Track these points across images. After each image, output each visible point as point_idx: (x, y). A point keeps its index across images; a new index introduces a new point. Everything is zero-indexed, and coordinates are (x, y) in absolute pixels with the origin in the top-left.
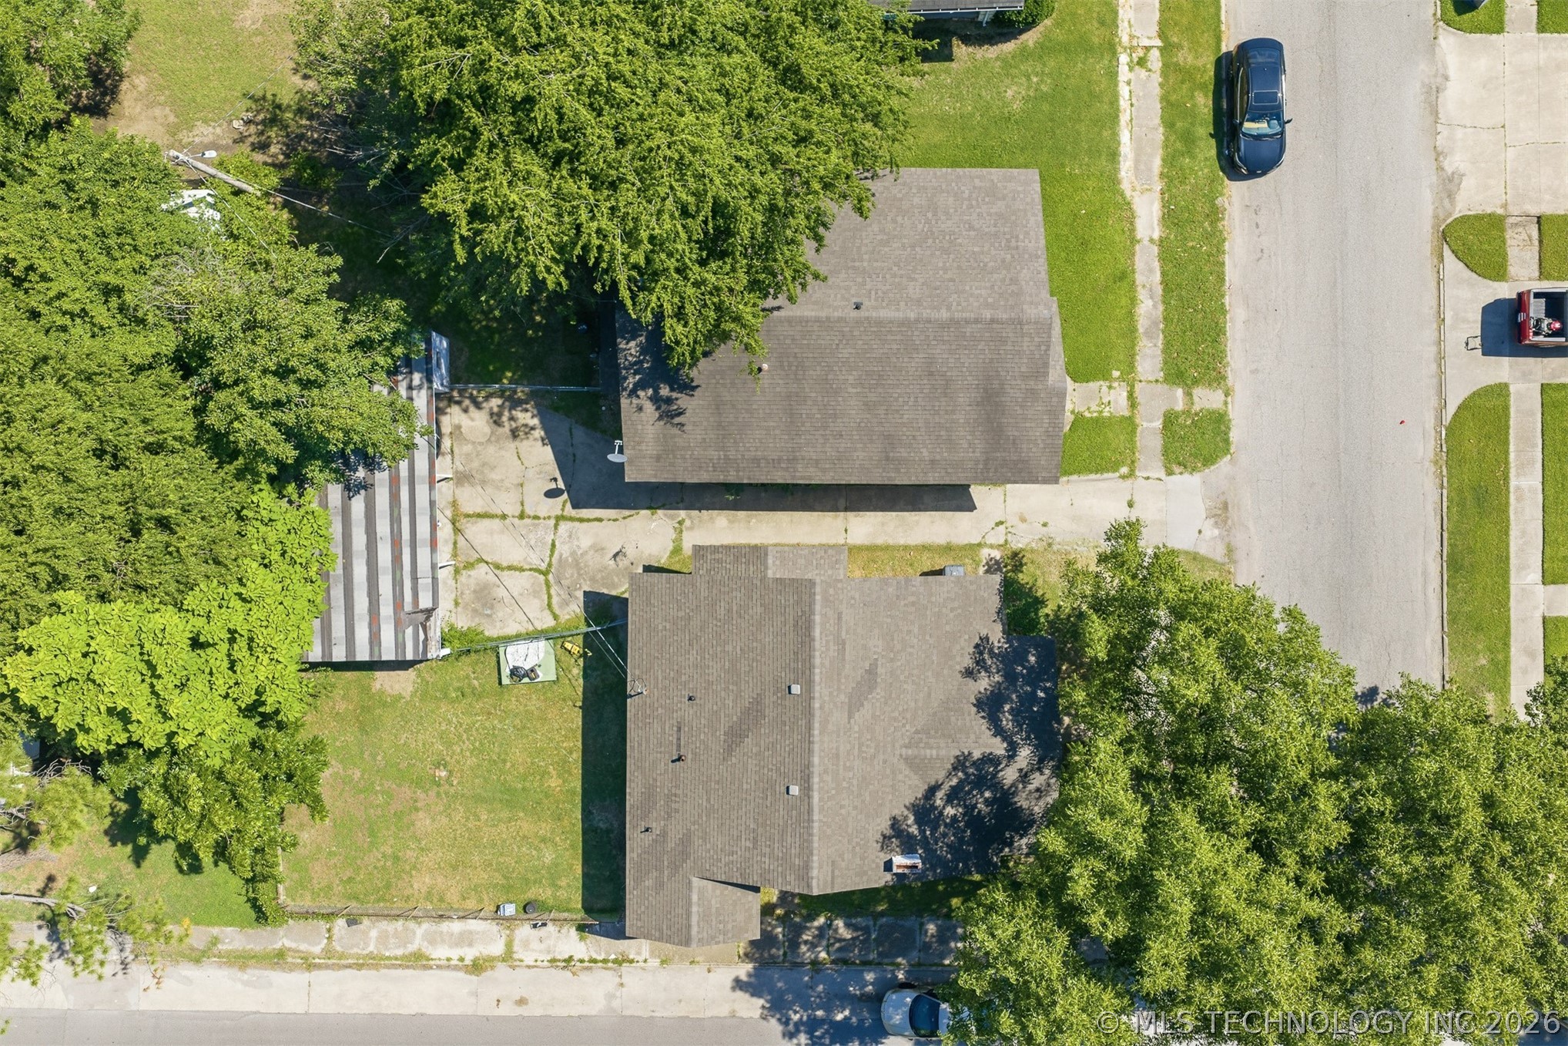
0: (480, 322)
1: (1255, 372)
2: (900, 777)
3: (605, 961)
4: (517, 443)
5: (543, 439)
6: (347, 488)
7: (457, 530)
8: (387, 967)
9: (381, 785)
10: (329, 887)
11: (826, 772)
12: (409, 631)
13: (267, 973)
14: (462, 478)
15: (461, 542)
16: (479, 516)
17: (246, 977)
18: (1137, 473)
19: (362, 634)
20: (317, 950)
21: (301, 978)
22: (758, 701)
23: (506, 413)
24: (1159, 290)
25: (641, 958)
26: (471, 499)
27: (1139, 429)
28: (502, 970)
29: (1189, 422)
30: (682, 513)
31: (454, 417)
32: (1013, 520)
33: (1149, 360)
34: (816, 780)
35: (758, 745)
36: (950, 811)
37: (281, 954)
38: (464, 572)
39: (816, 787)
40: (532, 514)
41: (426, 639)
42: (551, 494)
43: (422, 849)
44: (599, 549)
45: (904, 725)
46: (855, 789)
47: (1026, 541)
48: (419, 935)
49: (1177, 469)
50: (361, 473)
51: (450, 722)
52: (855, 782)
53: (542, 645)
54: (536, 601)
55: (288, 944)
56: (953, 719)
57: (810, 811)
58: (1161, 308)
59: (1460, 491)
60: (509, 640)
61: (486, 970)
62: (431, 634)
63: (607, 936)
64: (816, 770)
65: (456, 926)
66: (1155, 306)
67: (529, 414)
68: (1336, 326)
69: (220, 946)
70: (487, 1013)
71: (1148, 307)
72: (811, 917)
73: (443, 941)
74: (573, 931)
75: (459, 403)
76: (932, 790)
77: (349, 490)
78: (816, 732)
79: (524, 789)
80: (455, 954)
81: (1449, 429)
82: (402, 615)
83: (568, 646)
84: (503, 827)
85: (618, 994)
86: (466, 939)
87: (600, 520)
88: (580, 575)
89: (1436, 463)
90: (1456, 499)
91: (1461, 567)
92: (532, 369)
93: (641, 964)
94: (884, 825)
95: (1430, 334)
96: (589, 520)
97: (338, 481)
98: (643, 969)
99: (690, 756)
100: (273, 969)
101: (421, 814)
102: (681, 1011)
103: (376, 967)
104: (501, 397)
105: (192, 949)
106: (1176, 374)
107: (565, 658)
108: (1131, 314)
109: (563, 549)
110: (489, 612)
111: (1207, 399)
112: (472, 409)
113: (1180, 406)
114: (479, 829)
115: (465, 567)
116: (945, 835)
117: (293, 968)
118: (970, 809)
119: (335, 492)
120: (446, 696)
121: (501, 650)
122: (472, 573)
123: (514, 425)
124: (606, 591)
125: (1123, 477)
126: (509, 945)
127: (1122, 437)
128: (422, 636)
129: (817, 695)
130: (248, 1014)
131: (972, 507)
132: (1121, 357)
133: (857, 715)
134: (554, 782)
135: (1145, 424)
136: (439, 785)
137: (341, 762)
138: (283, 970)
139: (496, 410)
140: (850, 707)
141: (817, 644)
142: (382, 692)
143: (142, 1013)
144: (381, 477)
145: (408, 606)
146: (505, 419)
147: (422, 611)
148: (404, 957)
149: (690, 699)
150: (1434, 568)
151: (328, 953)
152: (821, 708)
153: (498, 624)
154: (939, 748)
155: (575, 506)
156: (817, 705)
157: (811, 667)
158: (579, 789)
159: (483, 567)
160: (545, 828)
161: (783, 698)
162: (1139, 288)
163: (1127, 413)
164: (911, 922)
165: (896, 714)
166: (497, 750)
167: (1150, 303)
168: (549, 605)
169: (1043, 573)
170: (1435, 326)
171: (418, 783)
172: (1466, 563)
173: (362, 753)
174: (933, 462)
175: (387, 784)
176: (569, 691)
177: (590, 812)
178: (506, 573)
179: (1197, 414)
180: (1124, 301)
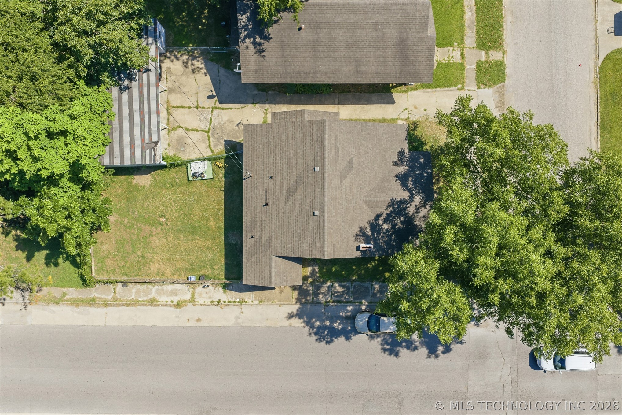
0: (179, 22)
1: (516, 44)
2: (363, 210)
3: (235, 302)
4: (195, 75)
5: (205, 74)
6: (120, 89)
7: (169, 114)
8: (140, 305)
9: (137, 225)
10: (114, 270)
11: (331, 205)
12: (148, 151)
13: (87, 308)
14: (170, 91)
15: (171, 119)
16: (179, 107)
17: (78, 310)
18: (465, 88)
19: (127, 153)
20: (109, 298)
21: (101, 311)
22: (300, 176)
23: (190, 62)
24: (474, 8)
25: (250, 301)
26: (175, 100)
27: (466, 68)
28: (190, 306)
29: (487, 66)
30: (267, 106)
31: (167, 64)
32: (411, 108)
33: (470, 39)
34: (326, 208)
35: (300, 195)
36: (385, 226)
37: (93, 300)
38: (172, 132)
39: (326, 211)
40: (202, 106)
41: (155, 155)
42: (210, 97)
43: (155, 253)
44: (231, 121)
45: (365, 187)
46: (343, 214)
47: (417, 117)
48: (154, 291)
49: (482, 86)
50: (126, 82)
51: (166, 198)
52: (343, 210)
53: (206, 162)
54: (204, 144)
55: (97, 295)
56: (386, 185)
57: (324, 222)
58: (475, 16)
59: (605, 95)
60: (191, 161)
61: (183, 306)
62: (157, 152)
63: (236, 291)
64: (326, 204)
65: (170, 287)
66: (472, 15)
67: (199, 63)
68: (551, 23)
69: (67, 297)
70: (183, 325)
71: (470, 16)
72: (324, 282)
73: (164, 294)
74: (221, 289)
75: (169, 58)
76: (378, 216)
77: (121, 90)
78: (326, 187)
79: (199, 226)
80: (169, 299)
81: (601, 68)
82: (145, 145)
83: (218, 163)
84: (190, 243)
85: (240, 316)
86: (174, 293)
87: (231, 109)
88: (223, 133)
89: (595, 83)
90: (604, 98)
91: (606, 128)
92: (201, 42)
93: (250, 303)
94: (356, 230)
95: (592, 27)
96: (226, 109)
97: (116, 86)
98: (251, 305)
99: (271, 203)
100: (90, 306)
101: (154, 238)
102: (268, 324)
103: (135, 305)
104: (188, 55)
105: (55, 298)
106: (481, 45)
107: (216, 169)
108: (462, 19)
109: (215, 122)
110: (183, 149)
111: (495, 55)
112: (175, 60)
113: (483, 59)
114: (180, 244)
115: (173, 130)
116: (383, 237)
117: (98, 306)
118: (394, 226)
119: (115, 91)
120: (165, 186)
121: (189, 165)
122: (176, 132)
123: (193, 67)
124: (234, 140)
125: (459, 89)
126: (193, 295)
127: (459, 72)
128: (153, 154)
129: (327, 171)
130: (80, 326)
131: (393, 102)
132: (458, 37)
133: (344, 181)
134: (212, 223)
135: (468, 67)
136: (162, 225)
137: (119, 215)
138: (95, 307)
139: (185, 61)
140: (341, 177)
141: (327, 148)
142: (137, 184)
143: (33, 326)
144: (135, 84)
145: (147, 141)
146: (189, 64)
147: (153, 143)
148: (147, 301)
149: (271, 178)
150: (594, 129)
151: (114, 299)
152: (328, 177)
153: (187, 154)
154: (380, 197)
155: (220, 103)
156: (327, 175)
157: (324, 158)
158: (223, 227)
159: (180, 130)
160: (208, 244)
161: (312, 173)
162: (465, 7)
163: (461, 62)
164: (367, 284)
165: (361, 182)
166: (187, 209)
167: (470, 14)
168: (209, 146)
169: (425, 131)
170: (594, 23)
171: (153, 224)
172: (608, 126)
173: (128, 211)
174: (377, 72)
175: (139, 225)
176: (218, 183)
177: (228, 237)
178: (190, 132)
179: (491, 62)
180: (459, 12)
